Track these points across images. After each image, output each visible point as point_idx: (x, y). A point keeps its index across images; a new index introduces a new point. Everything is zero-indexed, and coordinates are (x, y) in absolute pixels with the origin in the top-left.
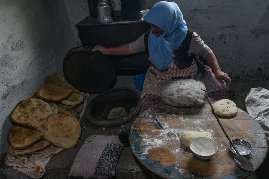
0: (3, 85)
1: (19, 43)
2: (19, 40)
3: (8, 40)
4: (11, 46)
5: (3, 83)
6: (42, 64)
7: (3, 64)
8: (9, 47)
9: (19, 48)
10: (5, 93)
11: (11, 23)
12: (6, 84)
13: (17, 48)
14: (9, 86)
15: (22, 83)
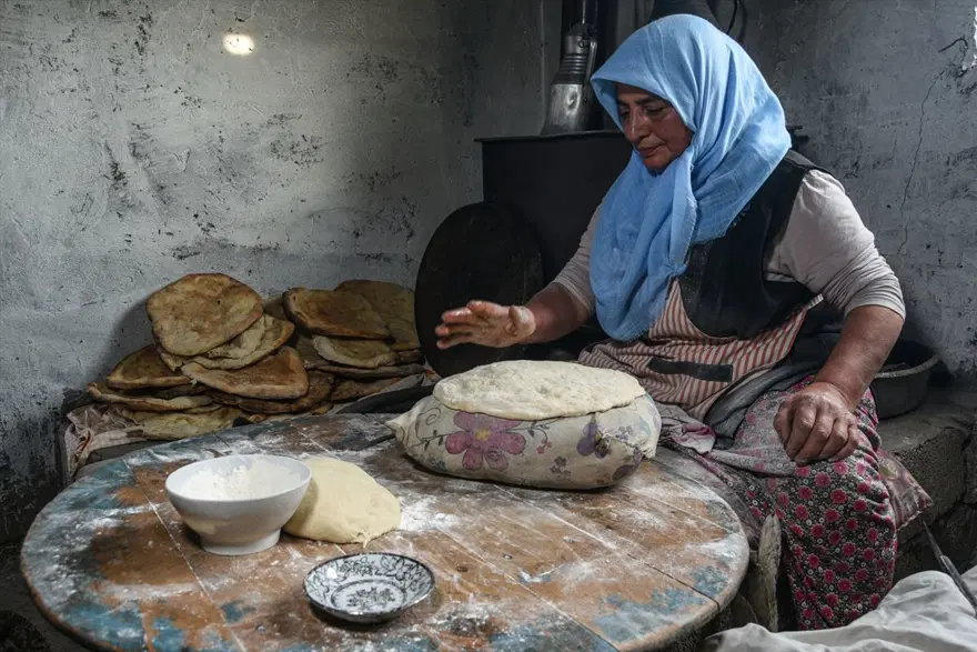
0: (193, 223)
1: (303, 146)
2: (308, 138)
3: (270, 123)
4: (273, 139)
5: (196, 216)
6: (358, 235)
7: (224, 171)
8: (265, 141)
9: (298, 157)
10: (189, 244)
11: (302, 86)
12: (204, 225)
13: (288, 153)
14: (211, 233)
15: (258, 250)
